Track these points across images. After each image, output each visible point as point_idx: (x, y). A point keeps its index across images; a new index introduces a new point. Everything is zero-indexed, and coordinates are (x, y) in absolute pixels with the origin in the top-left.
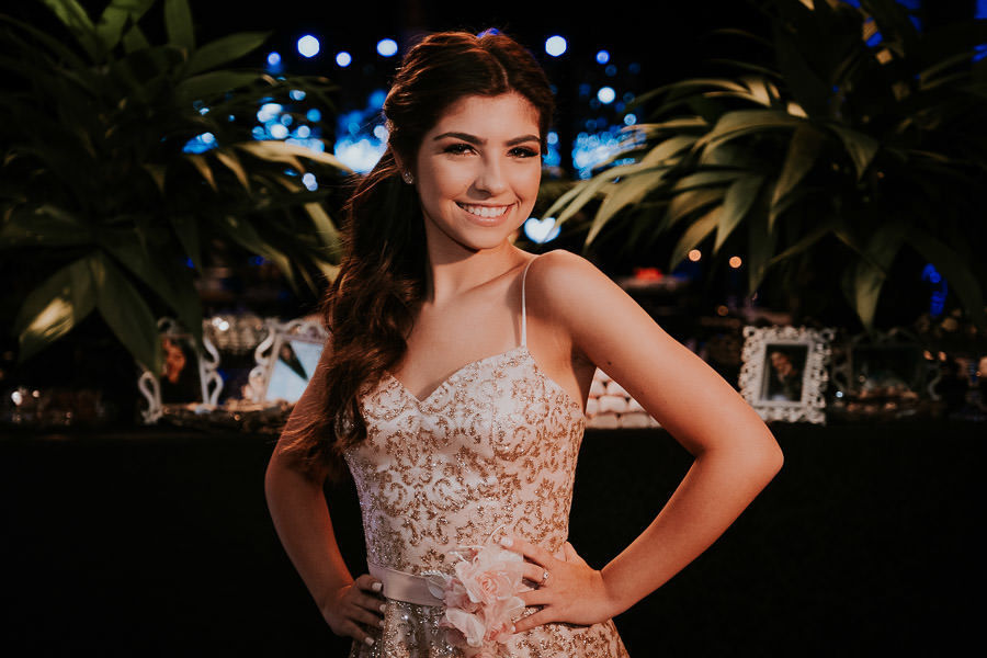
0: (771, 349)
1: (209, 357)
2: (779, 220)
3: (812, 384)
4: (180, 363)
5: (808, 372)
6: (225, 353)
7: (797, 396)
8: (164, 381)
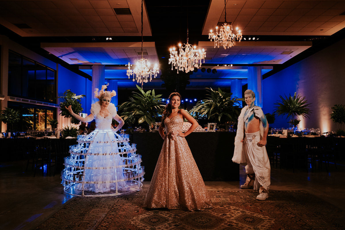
0: (211, 125)
1: (156, 126)
2: (211, 112)
3: (214, 128)
4: (153, 126)
5: (214, 127)
6: (157, 126)
7: (213, 129)
8: (152, 128)
